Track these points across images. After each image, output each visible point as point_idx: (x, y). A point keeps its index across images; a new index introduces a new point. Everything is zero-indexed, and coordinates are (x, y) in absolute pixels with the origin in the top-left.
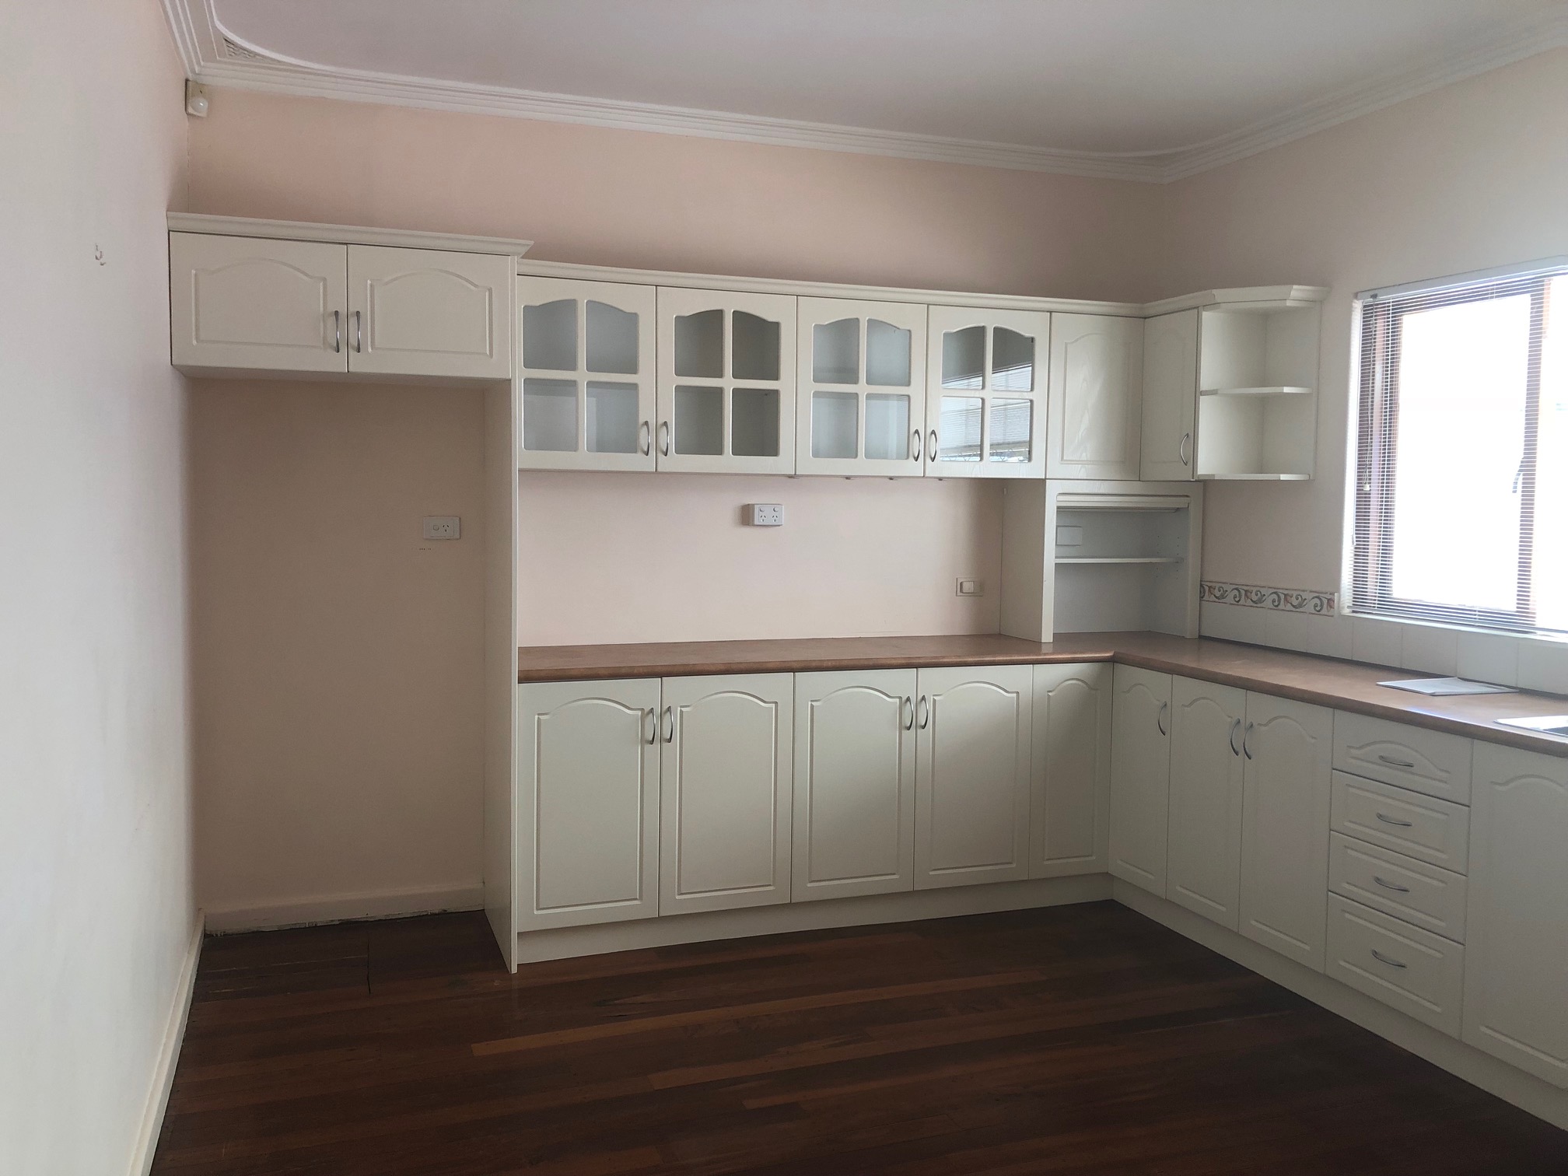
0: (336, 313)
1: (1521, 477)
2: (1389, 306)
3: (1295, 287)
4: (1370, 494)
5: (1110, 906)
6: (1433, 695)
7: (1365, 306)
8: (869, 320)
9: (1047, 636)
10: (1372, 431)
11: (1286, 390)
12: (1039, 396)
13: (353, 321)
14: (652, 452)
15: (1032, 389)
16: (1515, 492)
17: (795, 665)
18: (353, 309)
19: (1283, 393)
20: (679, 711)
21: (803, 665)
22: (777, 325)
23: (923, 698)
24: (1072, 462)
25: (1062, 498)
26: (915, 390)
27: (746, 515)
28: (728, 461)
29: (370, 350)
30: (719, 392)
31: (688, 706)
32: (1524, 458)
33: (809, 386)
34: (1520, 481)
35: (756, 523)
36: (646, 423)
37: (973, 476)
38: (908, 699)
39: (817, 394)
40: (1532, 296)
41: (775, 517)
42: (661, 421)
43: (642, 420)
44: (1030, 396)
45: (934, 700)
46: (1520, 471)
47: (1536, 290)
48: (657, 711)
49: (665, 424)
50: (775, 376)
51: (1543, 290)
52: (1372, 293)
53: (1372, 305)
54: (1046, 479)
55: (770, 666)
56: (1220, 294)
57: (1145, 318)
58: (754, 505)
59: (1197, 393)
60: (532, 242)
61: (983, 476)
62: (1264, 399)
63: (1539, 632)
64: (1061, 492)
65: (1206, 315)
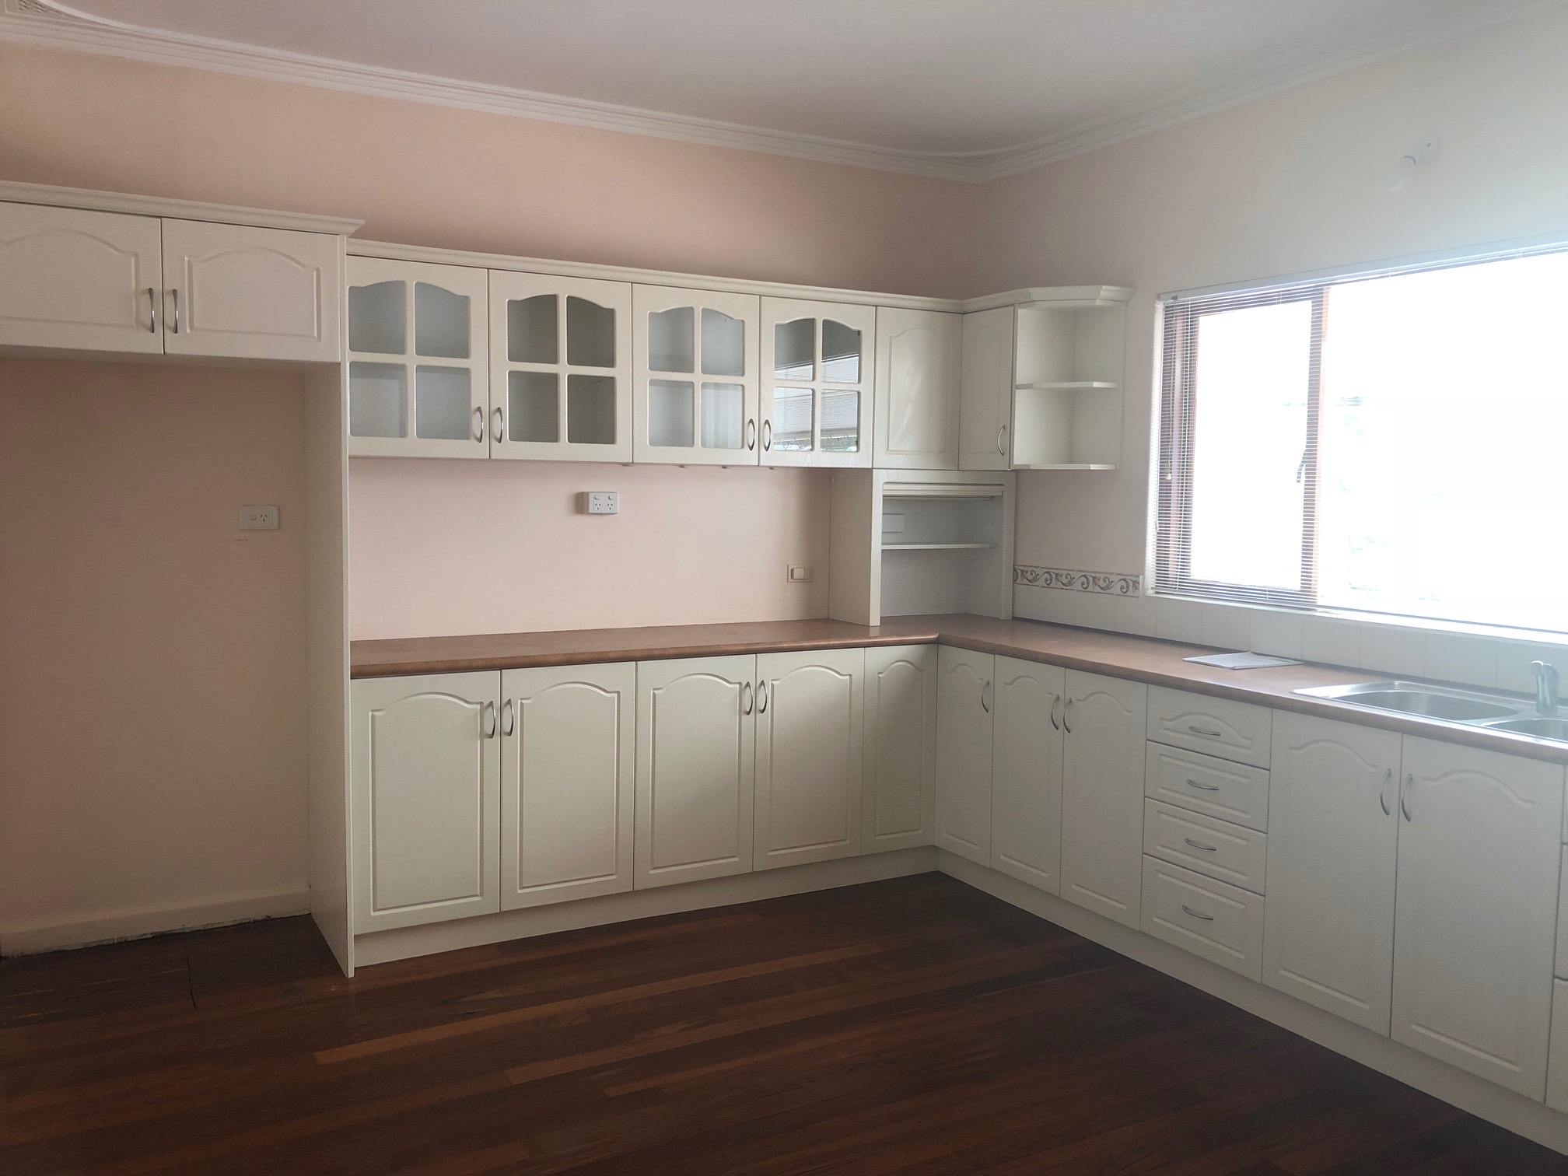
0: (150, 291)
1: (1304, 468)
2: (1188, 308)
3: (1104, 287)
4: (1171, 483)
5: (937, 877)
6: (1233, 669)
7: (1166, 307)
8: (703, 310)
9: (875, 620)
10: (1172, 424)
11: (1096, 384)
12: (865, 388)
13: (169, 300)
14: (486, 439)
15: (859, 381)
16: (1299, 481)
17: (638, 654)
18: (168, 287)
19: (1092, 387)
20: (519, 703)
21: (645, 653)
22: (612, 312)
23: (762, 683)
24: (896, 452)
25: (887, 487)
26: (749, 380)
27: (581, 504)
28: (564, 449)
29: (188, 331)
30: (554, 378)
31: (528, 699)
32: (1307, 450)
33: (645, 375)
34: (1303, 472)
35: (591, 511)
36: (479, 409)
37: (805, 466)
38: (748, 685)
39: (653, 382)
40: (1313, 302)
41: (610, 505)
42: (494, 408)
43: (474, 406)
44: (857, 388)
45: (773, 685)
46: (1302, 462)
47: (1317, 297)
48: (497, 704)
49: (499, 410)
50: (610, 362)
51: (1322, 297)
52: (1174, 294)
53: (1173, 306)
54: (873, 468)
55: (612, 655)
56: (1035, 292)
57: (963, 314)
58: (588, 493)
59: (1013, 387)
60: (362, 222)
61: (814, 466)
62: (1073, 394)
63: (1319, 609)
64: (887, 481)
65: (1022, 313)
